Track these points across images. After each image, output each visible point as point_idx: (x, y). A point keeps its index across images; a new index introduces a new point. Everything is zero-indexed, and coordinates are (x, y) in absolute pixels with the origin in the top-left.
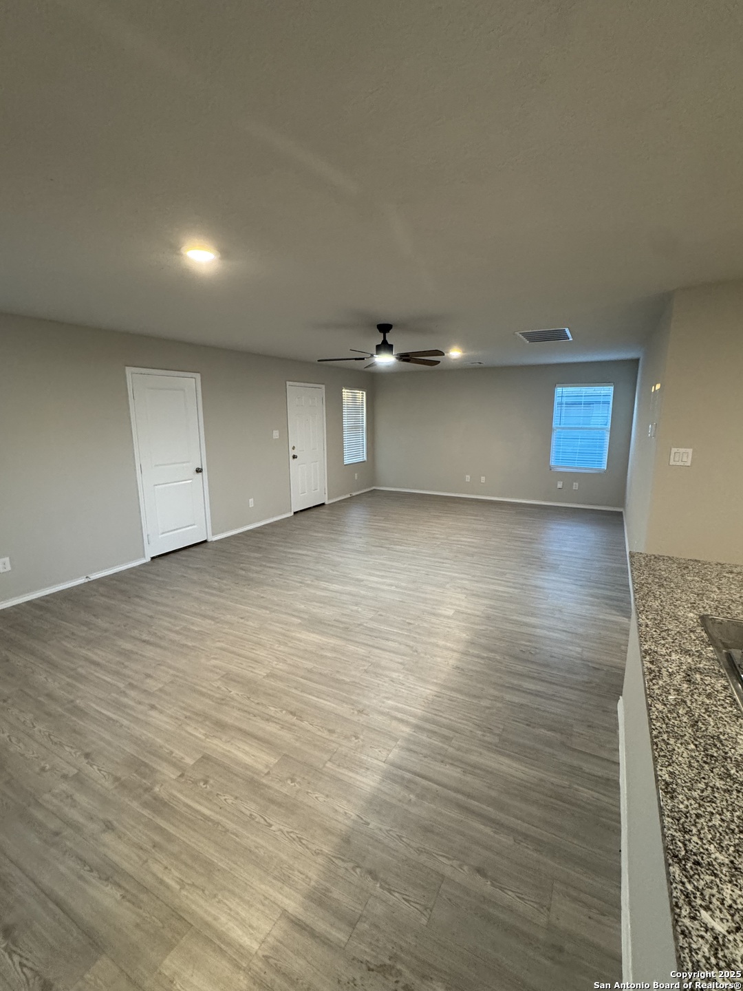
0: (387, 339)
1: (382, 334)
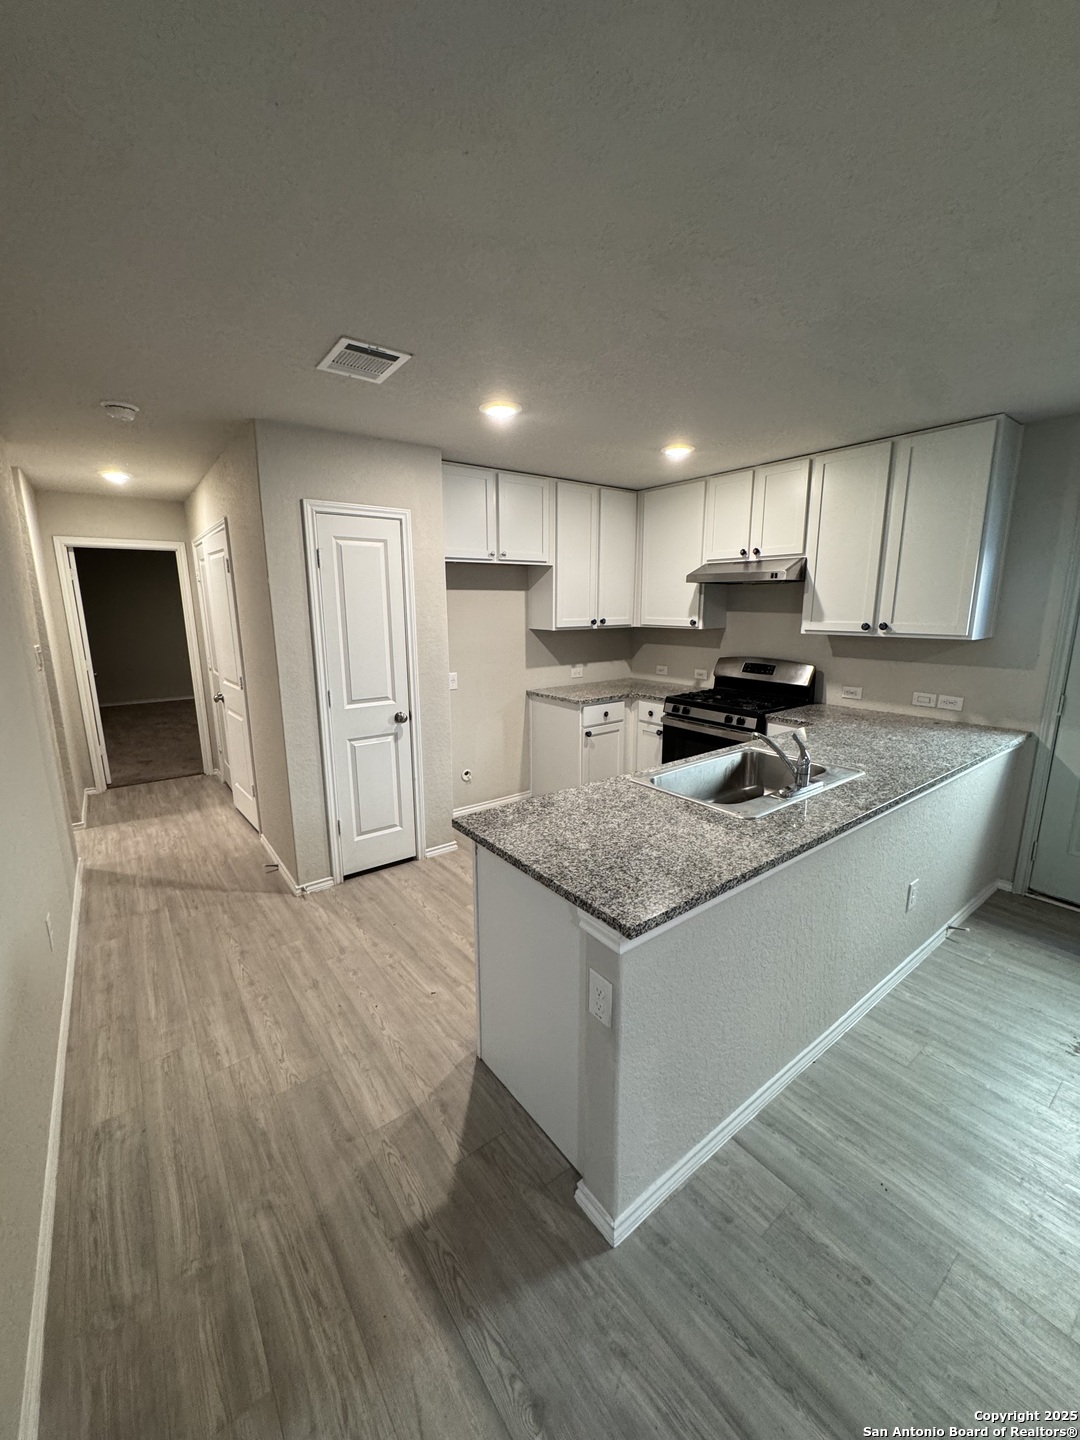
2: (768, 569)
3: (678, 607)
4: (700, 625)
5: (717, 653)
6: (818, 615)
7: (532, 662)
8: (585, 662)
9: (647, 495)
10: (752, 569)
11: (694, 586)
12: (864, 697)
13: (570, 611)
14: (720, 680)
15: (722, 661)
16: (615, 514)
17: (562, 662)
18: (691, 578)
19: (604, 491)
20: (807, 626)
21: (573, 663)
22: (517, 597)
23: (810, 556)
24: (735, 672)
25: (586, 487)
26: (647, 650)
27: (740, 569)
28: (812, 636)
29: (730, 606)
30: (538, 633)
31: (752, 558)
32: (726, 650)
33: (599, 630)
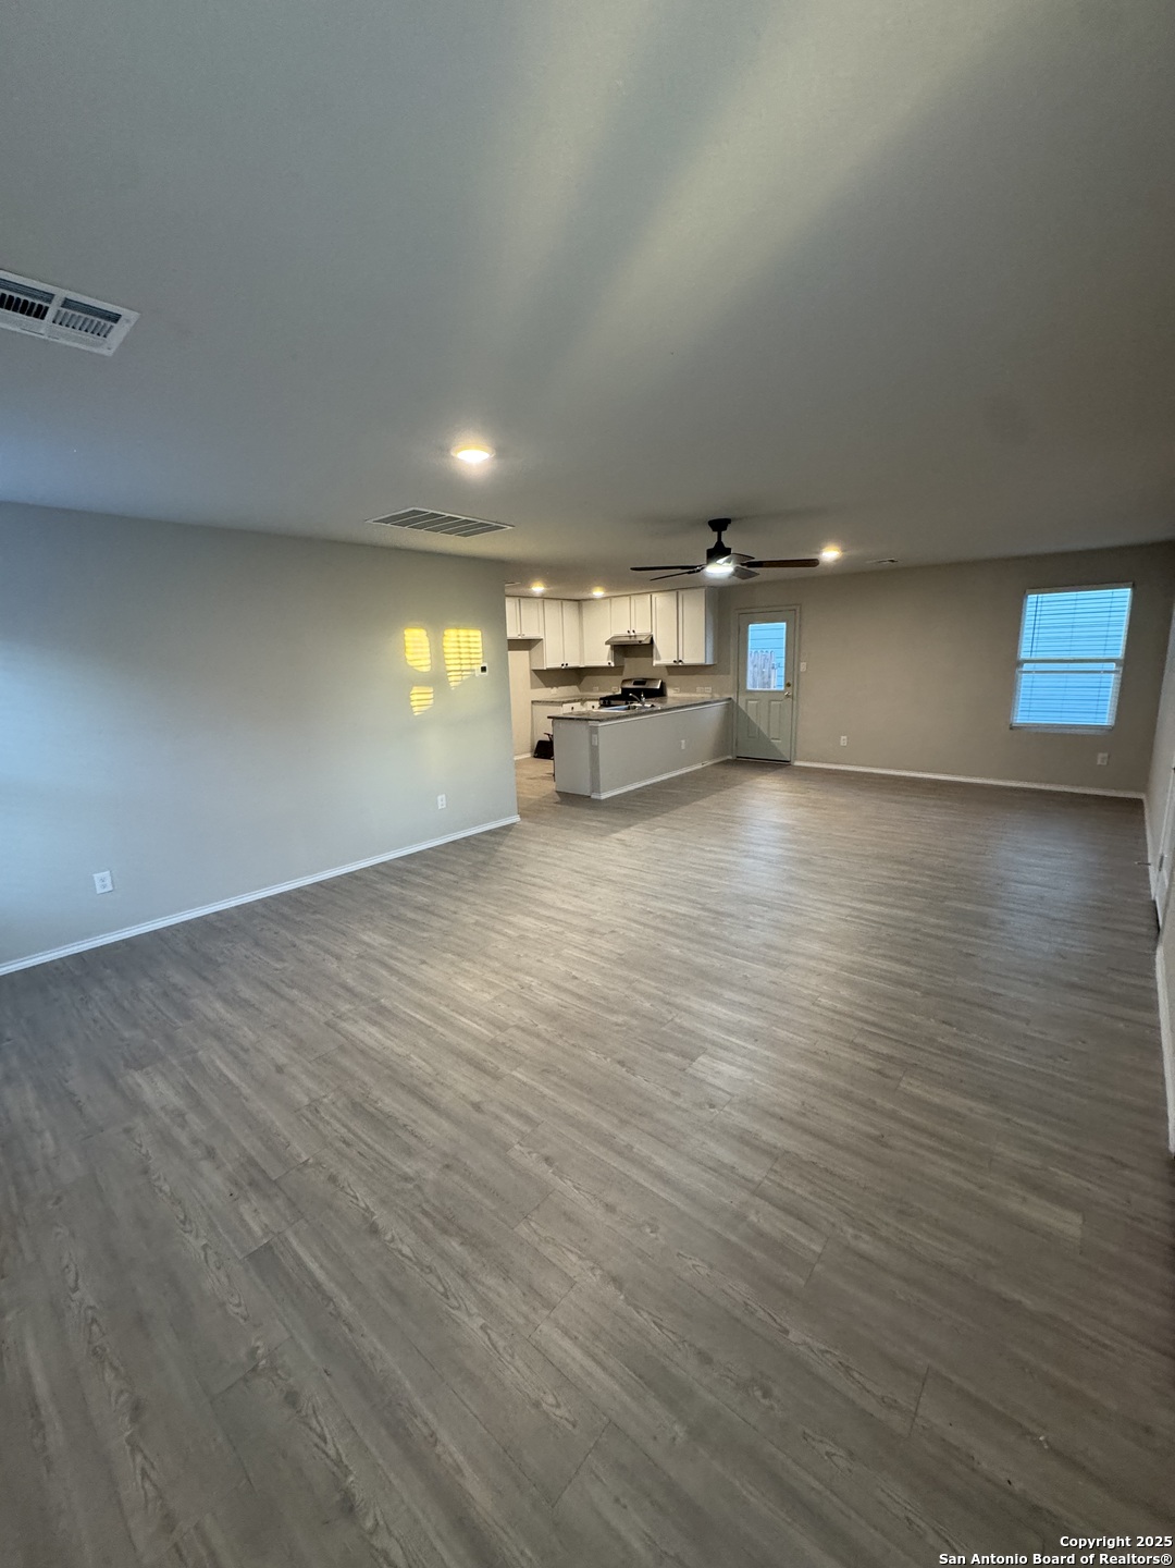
0: (723, 540)
1: (716, 533)
2: (639, 639)
3: (603, 657)
4: (613, 665)
5: (620, 679)
6: (658, 658)
7: (533, 686)
8: (557, 687)
9: (584, 603)
10: (633, 639)
11: (609, 646)
12: (680, 692)
13: (552, 662)
14: (623, 689)
15: (624, 681)
16: (569, 611)
17: (547, 687)
18: (607, 643)
19: (564, 603)
20: (655, 663)
21: (552, 687)
22: (525, 654)
23: (654, 633)
24: (630, 686)
25: (555, 602)
26: (587, 679)
27: (628, 639)
28: (658, 667)
29: (626, 655)
30: (535, 671)
31: (632, 634)
32: (625, 677)
33: (565, 669)
